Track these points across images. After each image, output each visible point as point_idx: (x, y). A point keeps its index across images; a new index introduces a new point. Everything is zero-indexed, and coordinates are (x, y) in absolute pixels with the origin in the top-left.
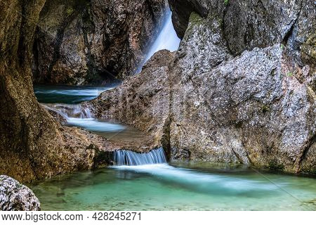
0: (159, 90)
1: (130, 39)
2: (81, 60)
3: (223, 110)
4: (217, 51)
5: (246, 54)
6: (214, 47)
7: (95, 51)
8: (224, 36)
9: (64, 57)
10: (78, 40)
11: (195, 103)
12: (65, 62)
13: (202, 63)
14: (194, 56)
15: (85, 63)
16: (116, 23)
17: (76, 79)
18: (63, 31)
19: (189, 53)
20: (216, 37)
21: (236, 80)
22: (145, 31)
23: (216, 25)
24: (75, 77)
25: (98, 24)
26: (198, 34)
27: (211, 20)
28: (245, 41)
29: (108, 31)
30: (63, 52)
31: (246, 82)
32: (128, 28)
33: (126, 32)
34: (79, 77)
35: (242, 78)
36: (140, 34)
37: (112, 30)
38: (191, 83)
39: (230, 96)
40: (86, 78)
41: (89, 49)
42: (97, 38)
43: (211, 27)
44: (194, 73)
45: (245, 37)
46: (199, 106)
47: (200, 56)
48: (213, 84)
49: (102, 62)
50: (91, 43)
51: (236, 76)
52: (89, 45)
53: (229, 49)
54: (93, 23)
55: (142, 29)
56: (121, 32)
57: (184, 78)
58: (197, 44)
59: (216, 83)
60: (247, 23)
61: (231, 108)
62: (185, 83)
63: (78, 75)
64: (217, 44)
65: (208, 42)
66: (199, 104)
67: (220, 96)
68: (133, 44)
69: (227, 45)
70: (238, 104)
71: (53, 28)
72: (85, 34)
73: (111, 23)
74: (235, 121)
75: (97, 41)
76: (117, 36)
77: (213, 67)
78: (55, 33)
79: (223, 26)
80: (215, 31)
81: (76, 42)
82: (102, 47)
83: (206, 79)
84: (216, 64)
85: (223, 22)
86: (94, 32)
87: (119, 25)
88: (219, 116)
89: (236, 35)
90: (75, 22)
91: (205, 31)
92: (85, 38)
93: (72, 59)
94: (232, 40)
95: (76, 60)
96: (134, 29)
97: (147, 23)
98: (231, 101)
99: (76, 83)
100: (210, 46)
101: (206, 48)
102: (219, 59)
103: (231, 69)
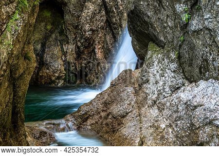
0: (129, 112)
1: (96, 50)
2: (60, 66)
3: (185, 132)
4: (175, 77)
5: (202, 84)
6: (173, 74)
7: (70, 58)
8: (181, 65)
9: (47, 65)
10: (56, 51)
11: (161, 126)
12: (48, 69)
13: (164, 89)
14: (157, 82)
15: (63, 68)
16: (85, 39)
17: (57, 81)
18: (45, 44)
19: (152, 80)
20: (173, 66)
21: (196, 107)
22: (107, 44)
23: (173, 56)
24: (56, 79)
25: (71, 37)
26: (158, 63)
27: (168, 51)
28: (201, 72)
29: (79, 44)
30: (46, 61)
31: (205, 110)
32: (94, 41)
33: (92, 44)
34: (59, 79)
35: (201, 106)
36: (103, 46)
37: (82, 44)
38: (156, 107)
39: (191, 120)
40: (65, 80)
41: (65, 57)
42: (70, 48)
43: (168, 57)
44: (158, 98)
45: (200, 69)
46: (165, 128)
47: (161, 83)
48: (175, 108)
49: (76, 67)
50: (66, 52)
51: (195, 104)
52: (65, 54)
53: (185, 75)
54: (67, 36)
55: (105, 42)
56: (89, 44)
57: (150, 102)
58: (158, 72)
59: (178, 108)
60: (202, 57)
61: (192, 130)
62: (150, 107)
63: (59, 78)
64: (174, 71)
65: (167, 70)
66: (164, 126)
67: (182, 119)
68: (99, 55)
69: (183, 72)
70: (199, 127)
71: (38, 41)
72: (62, 45)
73: (81, 38)
74: (197, 142)
75: (70, 50)
76: (86, 47)
77: (173, 92)
78: (40, 46)
79: (179, 57)
80: (172, 61)
81: (56, 52)
82: (75, 55)
83: (168, 104)
84: (175, 89)
85: (179, 54)
86: (68, 43)
87: (87, 39)
88: (183, 137)
89: (191, 65)
90: (54, 36)
91: (164, 60)
92: (62, 48)
93: (53, 66)
94: (187, 68)
95: (56, 66)
96: (99, 42)
97: (108, 38)
98: (192, 125)
99: (58, 84)
100: (169, 74)
101: (166, 75)
102: (178, 84)
103: (191, 97)
